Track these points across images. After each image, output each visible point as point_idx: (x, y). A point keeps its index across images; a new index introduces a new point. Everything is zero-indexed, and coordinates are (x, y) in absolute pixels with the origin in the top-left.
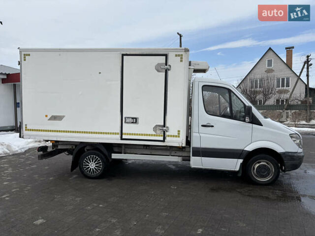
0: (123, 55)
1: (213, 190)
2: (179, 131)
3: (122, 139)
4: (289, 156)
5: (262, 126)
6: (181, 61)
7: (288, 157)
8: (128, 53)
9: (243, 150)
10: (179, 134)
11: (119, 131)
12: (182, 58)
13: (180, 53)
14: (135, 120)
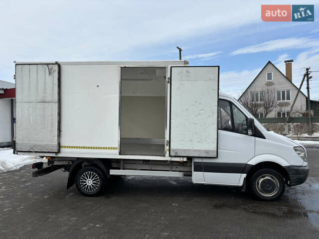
1: (216, 206)
3: (120, 154)
4: (294, 170)
5: (265, 138)
9: (246, 164)
11: (118, 147)
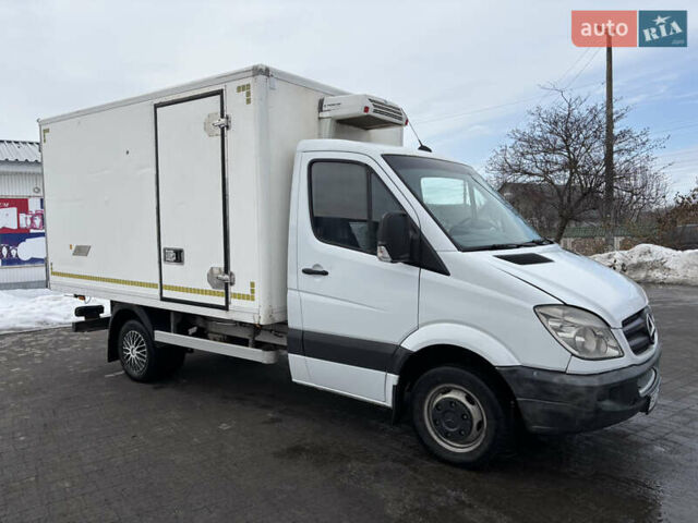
0: (156, 106)
2: (252, 285)
3: (163, 299)
5: (448, 274)
6: (248, 101)
7: (531, 386)
8: (163, 100)
9: (398, 347)
10: (253, 291)
11: (158, 282)
12: (248, 94)
13: (245, 82)
14: (179, 256)
